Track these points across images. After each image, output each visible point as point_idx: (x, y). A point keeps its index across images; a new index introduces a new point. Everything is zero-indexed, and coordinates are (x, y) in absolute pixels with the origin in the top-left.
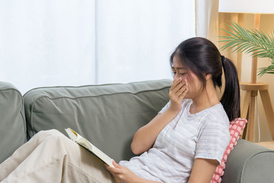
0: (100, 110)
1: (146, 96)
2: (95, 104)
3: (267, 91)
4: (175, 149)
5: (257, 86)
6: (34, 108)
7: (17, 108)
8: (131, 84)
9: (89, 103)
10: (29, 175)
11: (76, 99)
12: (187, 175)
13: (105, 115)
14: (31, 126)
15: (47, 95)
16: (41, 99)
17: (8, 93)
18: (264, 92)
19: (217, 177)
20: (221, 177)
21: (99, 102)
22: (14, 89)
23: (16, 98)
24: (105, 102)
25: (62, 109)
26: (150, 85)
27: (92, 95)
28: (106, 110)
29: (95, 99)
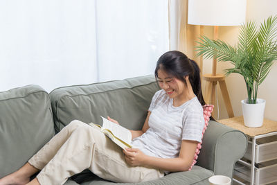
0: (107, 103)
1: (139, 90)
2: (103, 98)
3: (224, 81)
4: (167, 134)
5: (216, 78)
6: (59, 105)
7: (46, 104)
8: (125, 80)
9: (99, 98)
11: (88, 95)
12: (176, 152)
14: (57, 118)
15: (68, 94)
16: (64, 97)
17: (39, 95)
18: (222, 82)
21: (106, 96)
22: (43, 92)
24: (110, 96)
25: (79, 104)
26: (141, 81)
27: (100, 91)
28: (111, 102)
29: (103, 95)
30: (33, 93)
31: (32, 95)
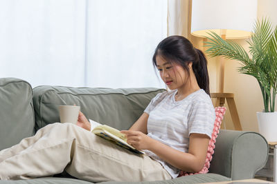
0: (98, 105)
1: (136, 98)
3: (233, 98)
6: (43, 100)
7: (28, 98)
9: (88, 98)
10: (39, 151)
11: (78, 95)
13: (104, 110)
15: (54, 90)
16: (48, 92)
17: (20, 85)
18: (231, 99)
19: (209, 155)
20: (213, 155)
21: (98, 99)
23: (28, 89)
24: (102, 99)
25: (67, 102)
27: (90, 93)
28: (103, 105)
29: (94, 97)
30: (13, 82)
31: (12, 84)
